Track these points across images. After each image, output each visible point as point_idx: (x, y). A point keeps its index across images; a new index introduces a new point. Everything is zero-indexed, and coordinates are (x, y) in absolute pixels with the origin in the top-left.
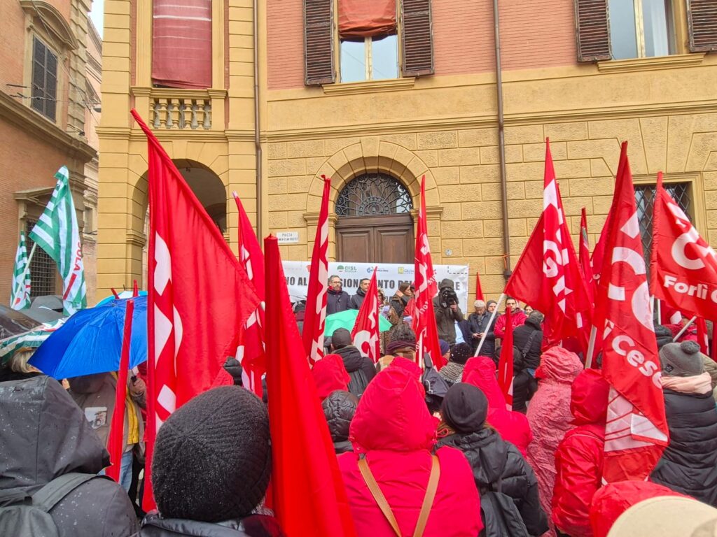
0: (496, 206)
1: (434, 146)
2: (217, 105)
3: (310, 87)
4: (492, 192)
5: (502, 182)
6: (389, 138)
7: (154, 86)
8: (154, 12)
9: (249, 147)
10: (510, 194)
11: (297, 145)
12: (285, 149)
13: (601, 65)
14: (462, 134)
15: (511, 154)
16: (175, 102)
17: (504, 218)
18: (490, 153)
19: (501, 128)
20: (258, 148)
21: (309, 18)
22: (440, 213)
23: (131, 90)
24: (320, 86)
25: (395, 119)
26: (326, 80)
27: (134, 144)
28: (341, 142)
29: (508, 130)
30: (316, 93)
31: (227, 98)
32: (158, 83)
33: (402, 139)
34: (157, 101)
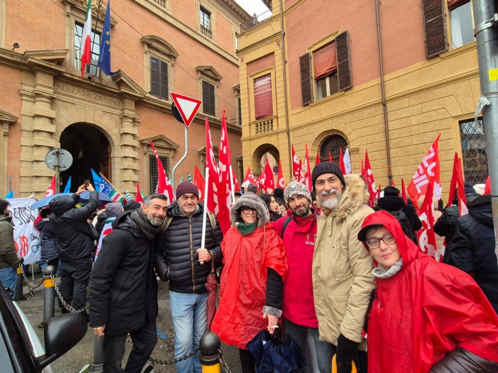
0: (384, 144)
1: (354, 120)
2: (275, 121)
3: (305, 106)
4: (381, 137)
5: (387, 131)
6: (335, 120)
7: (257, 119)
8: (255, 93)
9: (285, 135)
10: (391, 136)
11: (302, 130)
12: (298, 133)
13: (442, 56)
14: (367, 112)
15: (391, 116)
16: (262, 123)
17: (388, 149)
18: (380, 118)
19: (384, 105)
20: (288, 134)
21: (302, 78)
22: (358, 151)
23: (249, 123)
24: (308, 105)
25: (338, 111)
26: (310, 102)
27: (251, 142)
28: (317, 126)
29: (388, 105)
30: (307, 108)
31: (277, 118)
32: (258, 118)
33: (341, 120)
34: (257, 124)
